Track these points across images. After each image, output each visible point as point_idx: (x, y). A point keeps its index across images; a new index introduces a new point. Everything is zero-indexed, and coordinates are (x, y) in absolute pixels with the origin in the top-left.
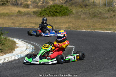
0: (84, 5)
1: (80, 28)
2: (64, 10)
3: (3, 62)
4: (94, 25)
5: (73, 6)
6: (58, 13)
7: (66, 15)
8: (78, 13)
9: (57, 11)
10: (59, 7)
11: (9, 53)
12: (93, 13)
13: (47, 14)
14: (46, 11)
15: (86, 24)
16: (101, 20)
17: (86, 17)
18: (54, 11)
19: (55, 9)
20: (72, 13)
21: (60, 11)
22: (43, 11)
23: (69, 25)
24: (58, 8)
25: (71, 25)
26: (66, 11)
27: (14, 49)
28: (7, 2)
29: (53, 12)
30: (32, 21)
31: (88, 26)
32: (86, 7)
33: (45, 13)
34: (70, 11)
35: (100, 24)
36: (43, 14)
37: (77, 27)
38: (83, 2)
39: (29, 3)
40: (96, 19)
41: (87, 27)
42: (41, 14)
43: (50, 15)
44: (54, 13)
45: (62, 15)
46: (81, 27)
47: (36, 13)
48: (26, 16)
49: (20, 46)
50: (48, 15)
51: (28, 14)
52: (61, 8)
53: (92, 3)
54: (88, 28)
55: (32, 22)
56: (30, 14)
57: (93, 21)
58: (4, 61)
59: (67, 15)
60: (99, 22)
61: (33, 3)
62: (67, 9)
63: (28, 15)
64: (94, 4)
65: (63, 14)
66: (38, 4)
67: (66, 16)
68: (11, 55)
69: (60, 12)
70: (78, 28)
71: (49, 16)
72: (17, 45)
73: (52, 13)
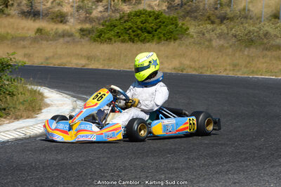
0: (218, 18)
1: (213, 70)
2: (166, 26)
3: (12, 137)
4: (249, 63)
5: (188, 18)
6: (149, 32)
7: (171, 38)
8: (204, 34)
9: (145, 29)
10: (153, 18)
11: (28, 117)
12: (246, 35)
13: (120, 37)
14: (115, 26)
15: (229, 61)
16: (269, 53)
17: (226, 45)
18: (137, 27)
19: (142, 22)
20: (188, 34)
21: (154, 28)
22: (108, 26)
23: (181, 63)
24: (151, 19)
25: (187, 62)
26: (171, 27)
27: (40, 109)
28: (7, 7)
29: (135, 29)
30: (78, 52)
31: (235, 66)
32: (225, 22)
33: (112, 33)
34: (181, 27)
35: (265, 62)
36: (107, 36)
37: (204, 67)
38: (216, 9)
39: (66, 9)
40: (255, 50)
41: (232, 68)
42: (101, 34)
43: (127, 38)
44: (139, 32)
45: (160, 38)
46: (214, 67)
47: (89, 33)
48: (61, 40)
49: (56, 102)
50: (122, 38)
51: (65, 35)
52: (158, 20)
53: (240, 11)
54: (234, 70)
55: (78, 55)
56: (71, 35)
57: (246, 53)
58: (17, 136)
59: (175, 40)
60: (263, 57)
61: (77, 11)
62: (173, 24)
63: (67, 39)
64: (245, 16)
65: (164, 35)
66: (91, 13)
67: (172, 43)
68: (33, 123)
69: (156, 31)
70: (206, 69)
71: (123, 41)
72: (47, 101)
73: (134, 31)
